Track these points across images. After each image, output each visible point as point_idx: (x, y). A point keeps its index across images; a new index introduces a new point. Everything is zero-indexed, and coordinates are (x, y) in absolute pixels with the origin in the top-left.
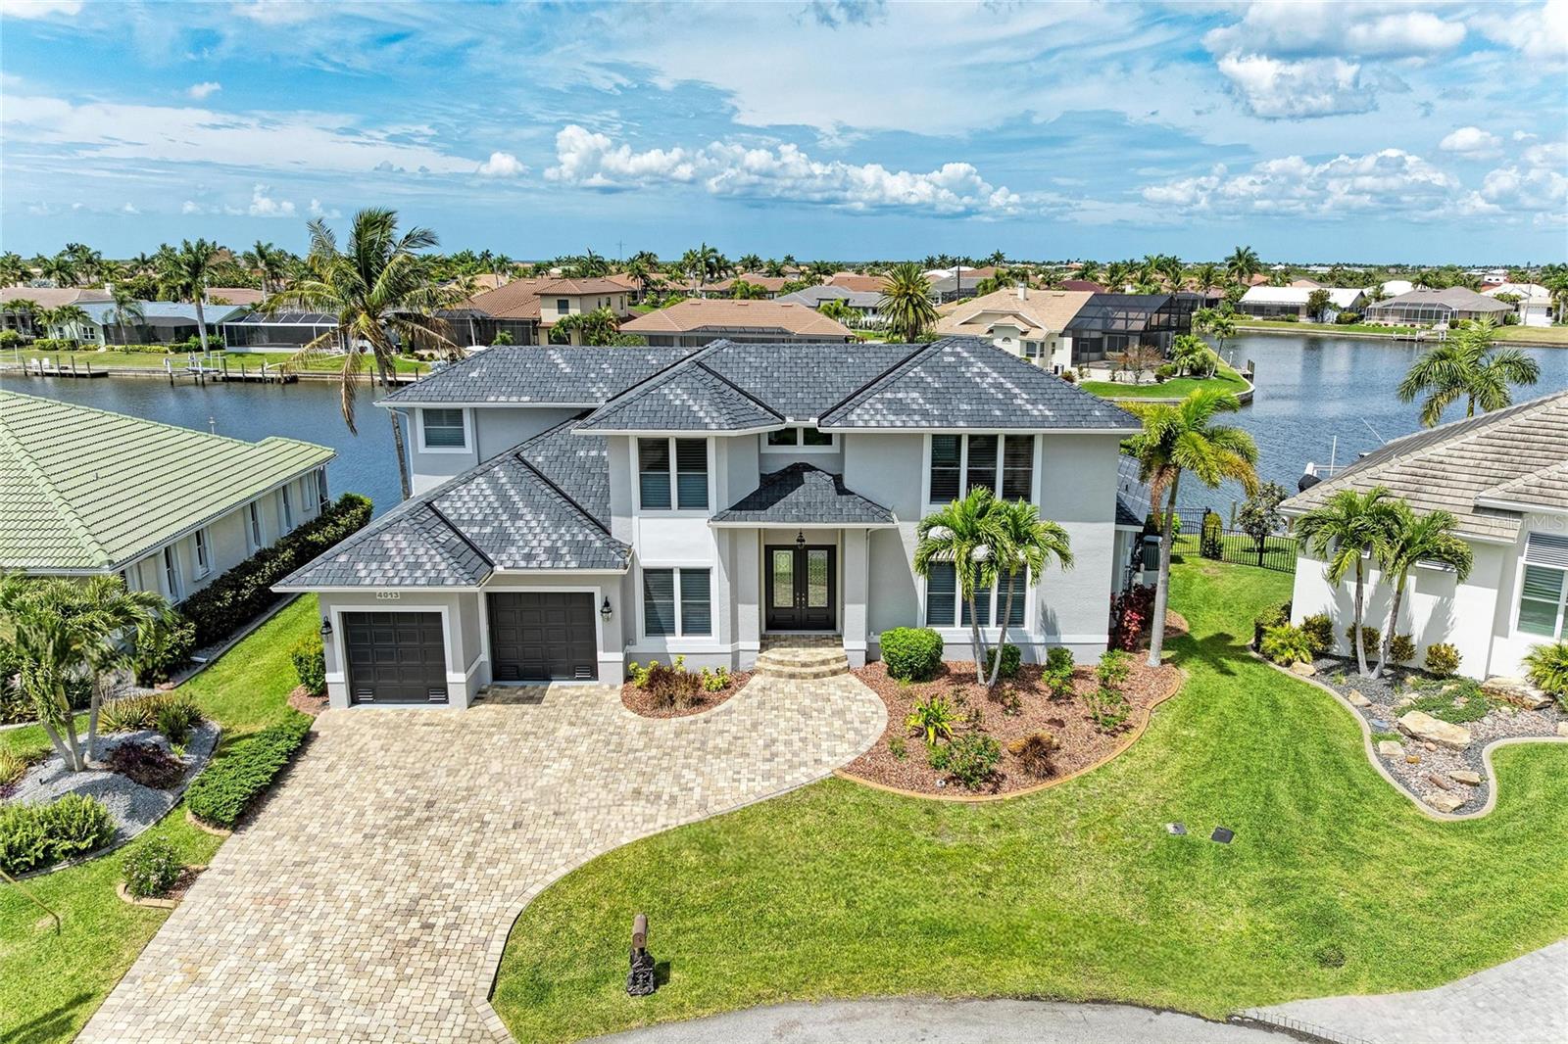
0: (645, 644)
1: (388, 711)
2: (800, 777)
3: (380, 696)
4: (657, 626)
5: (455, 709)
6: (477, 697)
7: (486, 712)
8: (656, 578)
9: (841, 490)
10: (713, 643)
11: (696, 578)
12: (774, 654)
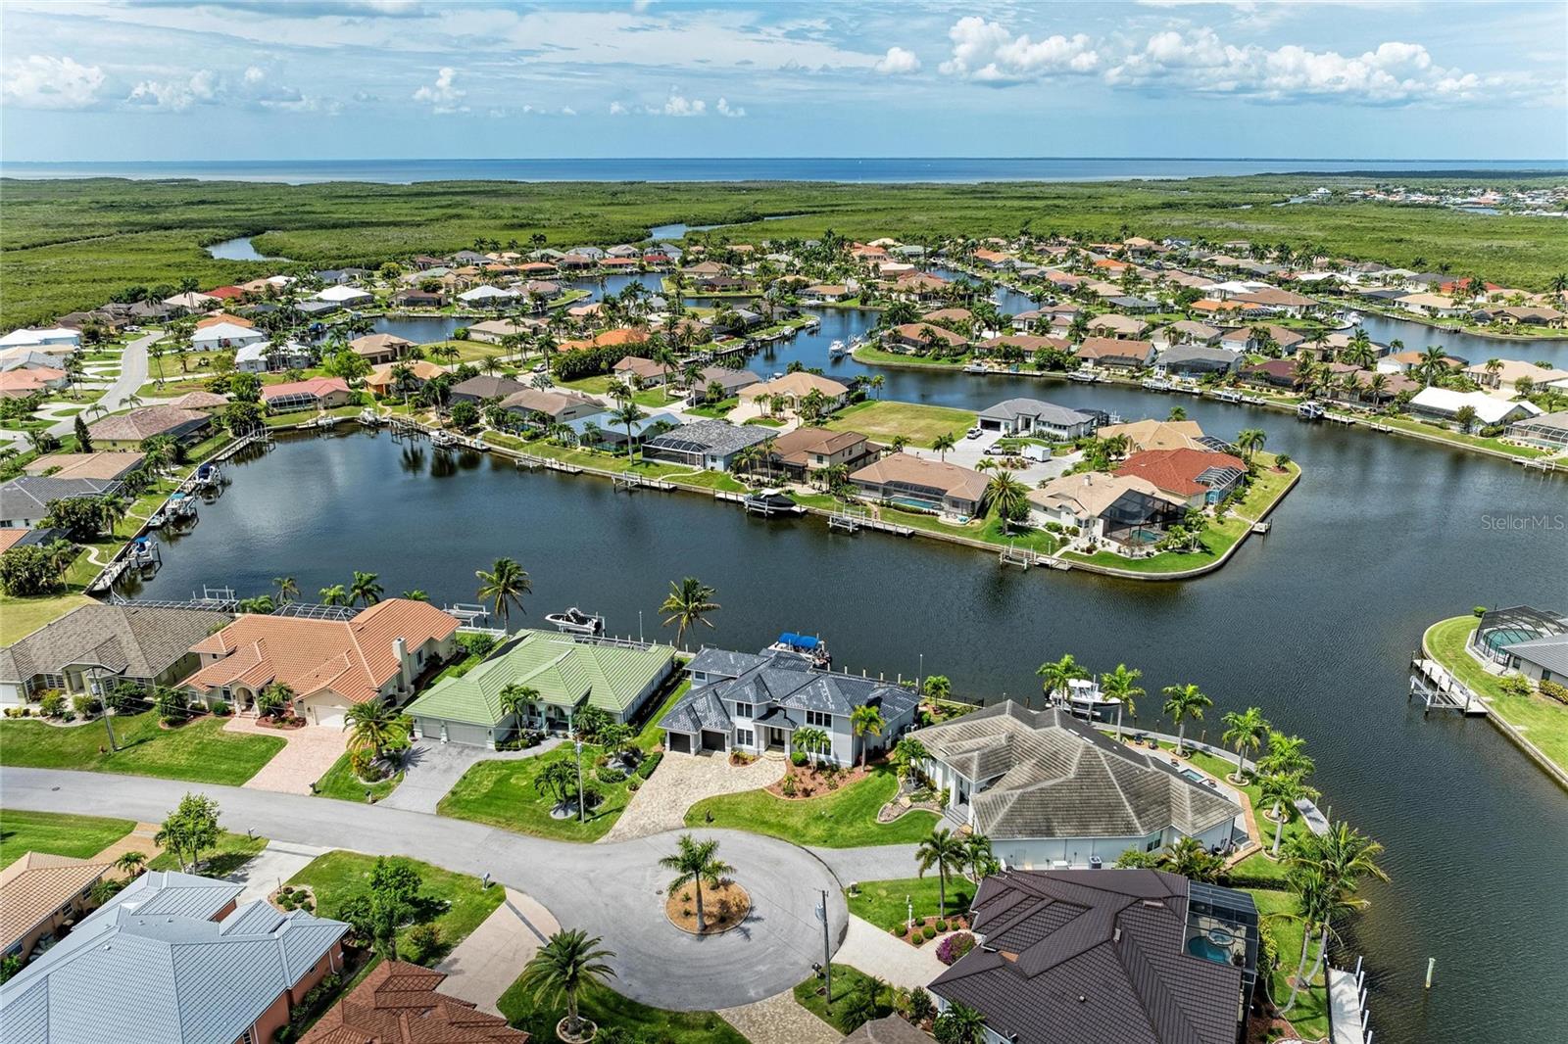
0: (737, 746)
1: (677, 753)
2: (755, 787)
3: (676, 750)
4: (740, 741)
5: (691, 756)
6: (697, 753)
7: (699, 757)
8: (741, 732)
9: (785, 717)
10: (753, 748)
11: (750, 733)
12: (768, 753)
